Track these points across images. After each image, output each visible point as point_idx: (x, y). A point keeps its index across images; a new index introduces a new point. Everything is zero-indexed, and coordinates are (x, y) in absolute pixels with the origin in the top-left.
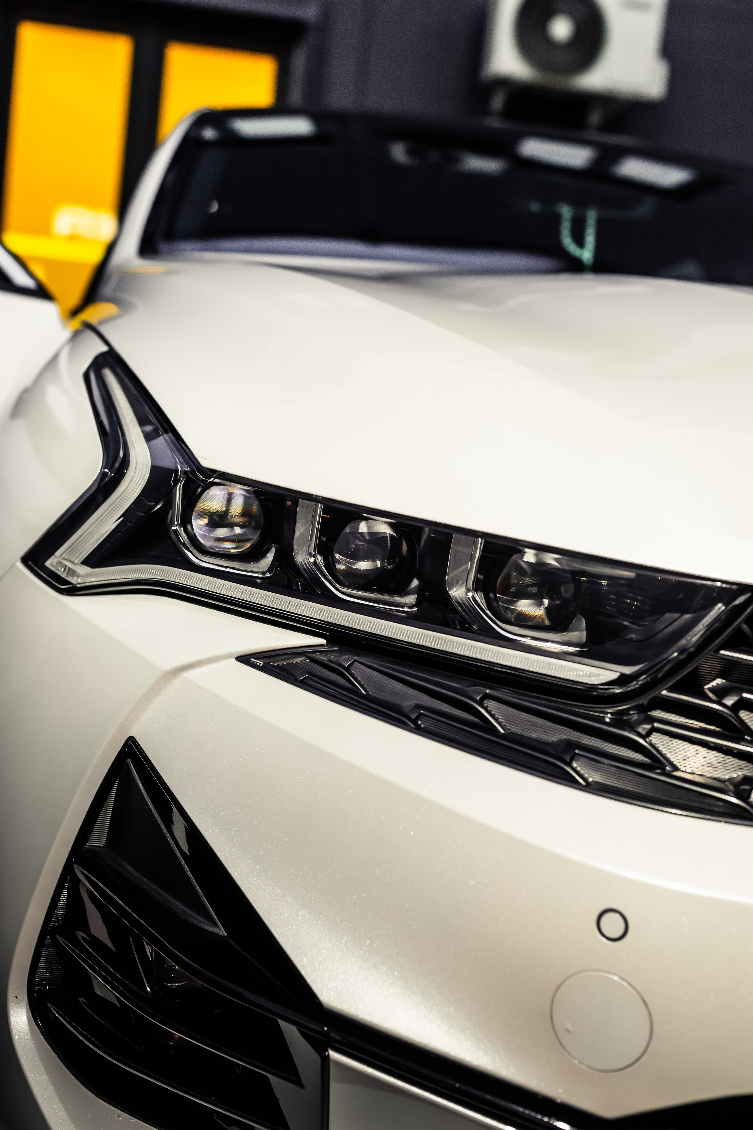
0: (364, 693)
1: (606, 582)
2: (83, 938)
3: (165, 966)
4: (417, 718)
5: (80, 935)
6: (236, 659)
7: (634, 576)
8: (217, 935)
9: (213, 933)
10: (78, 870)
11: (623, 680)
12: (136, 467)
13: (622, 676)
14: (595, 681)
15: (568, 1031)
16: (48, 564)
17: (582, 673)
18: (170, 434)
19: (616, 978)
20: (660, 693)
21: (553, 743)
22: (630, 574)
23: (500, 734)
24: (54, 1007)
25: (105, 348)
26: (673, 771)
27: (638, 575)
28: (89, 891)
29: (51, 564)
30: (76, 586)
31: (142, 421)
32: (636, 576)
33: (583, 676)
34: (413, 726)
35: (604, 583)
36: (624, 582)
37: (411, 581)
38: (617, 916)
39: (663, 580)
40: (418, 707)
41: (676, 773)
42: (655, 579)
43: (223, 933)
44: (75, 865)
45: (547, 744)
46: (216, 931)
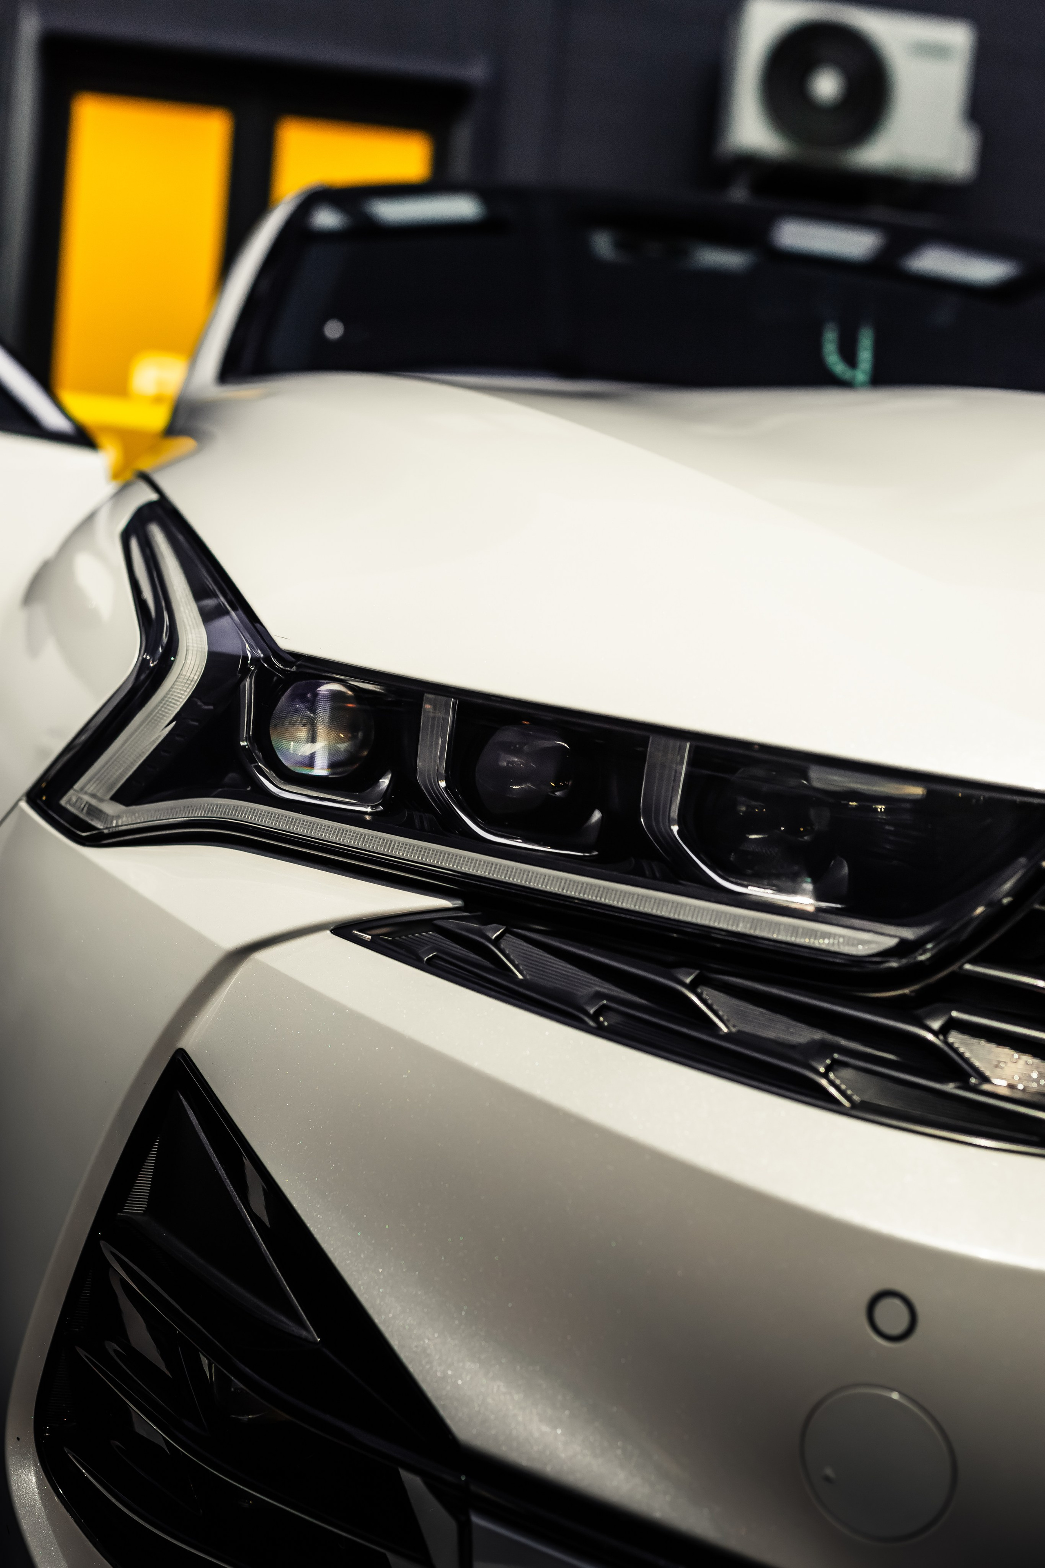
0: (520, 977)
1: (884, 807)
2: (115, 1351)
3: (233, 1390)
4: (598, 1013)
5: (112, 1347)
6: (332, 931)
7: (923, 795)
8: (305, 1340)
9: (299, 1338)
10: (106, 1249)
11: (903, 948)
12: (186, 654)
13: (903, 942)
14: (861, 950)
15: (827, 1479)
16: (63, 802)
17: (841, 940)
18: (240, 612)
19: (895, 1396)
20: (961, 967)
21: (800, 1045)
22: (917, 791)
23: (721, 1033)
24: (75, 1455)
25: (153, 496)
26: (981, 1084)
27: (930, 793)
28: (123, 1282)
29: (69, 801)
30: (103, 832)
31: (199, 593)
32: (925, 793)
33: (843, 943)
34: (592, 1024)
35: (881, 808)
36: (908, 806)
37: (591, 814)
38: (897, 1302)
39: (967, 798)
40: (599, 996)
41: (986, 1087)
42: (954, 797)
43: (314, 1338)
44: (102, 1243)
45: (793, 1047)
46: (304, 1334)
